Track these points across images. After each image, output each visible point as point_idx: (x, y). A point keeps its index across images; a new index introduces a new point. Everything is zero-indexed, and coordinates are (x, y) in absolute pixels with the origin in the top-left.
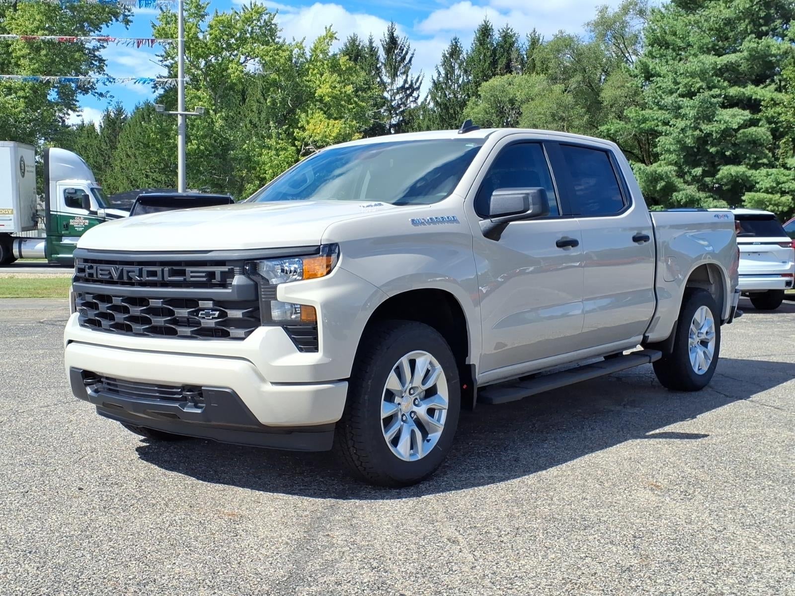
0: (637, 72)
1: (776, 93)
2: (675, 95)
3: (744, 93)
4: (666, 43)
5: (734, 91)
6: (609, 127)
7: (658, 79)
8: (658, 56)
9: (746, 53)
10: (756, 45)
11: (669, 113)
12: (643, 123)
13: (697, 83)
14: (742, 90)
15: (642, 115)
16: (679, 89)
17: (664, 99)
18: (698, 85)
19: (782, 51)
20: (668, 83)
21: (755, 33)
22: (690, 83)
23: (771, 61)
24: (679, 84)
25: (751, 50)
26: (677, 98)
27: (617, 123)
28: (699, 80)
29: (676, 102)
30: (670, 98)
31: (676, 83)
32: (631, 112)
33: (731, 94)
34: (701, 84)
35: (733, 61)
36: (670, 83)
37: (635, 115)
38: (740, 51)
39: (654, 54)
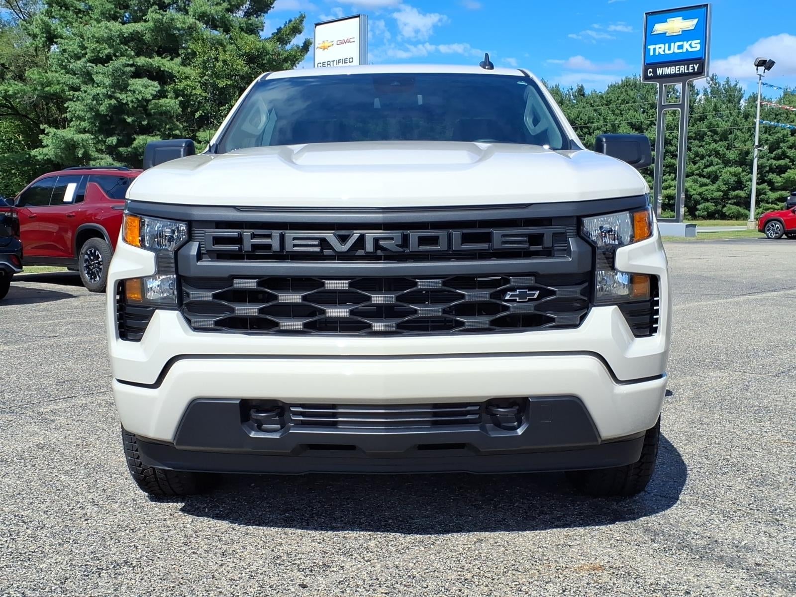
0: (37, 31)
1: (182, 67)
2: (83, 60)
3: (151, 64)
4: (65, 4)
5: (141, 61)
6: (6, 88)
7: (63, 41)
8: (58, 16)
9: (151, 24)
10: (161, 17)
11: (78, 78)
12: (47, 86)
13: (105, 49)
14: (150, 60)
15: (46, 77)
16: (86, 54)
17: (72, 63)
18: (106, 52)
19: (187, 25)
20: (73, 46)
21: (158, 5)
22: (98, 49)
23: (174, 34)
24: (86, 48)
25: (156, 21)
26: (86, 63)
27: (15, 84)
28: (107, 47)
29: (85, 67)
30: (78, 62)
31: (83, 47)
32: (33, 74)
33: (139, 64)
34: (109, 50)
35: (139, 31)
36: (75, 47)
37: (38, 77)
38: (145, 21)
39: (53, 14)
